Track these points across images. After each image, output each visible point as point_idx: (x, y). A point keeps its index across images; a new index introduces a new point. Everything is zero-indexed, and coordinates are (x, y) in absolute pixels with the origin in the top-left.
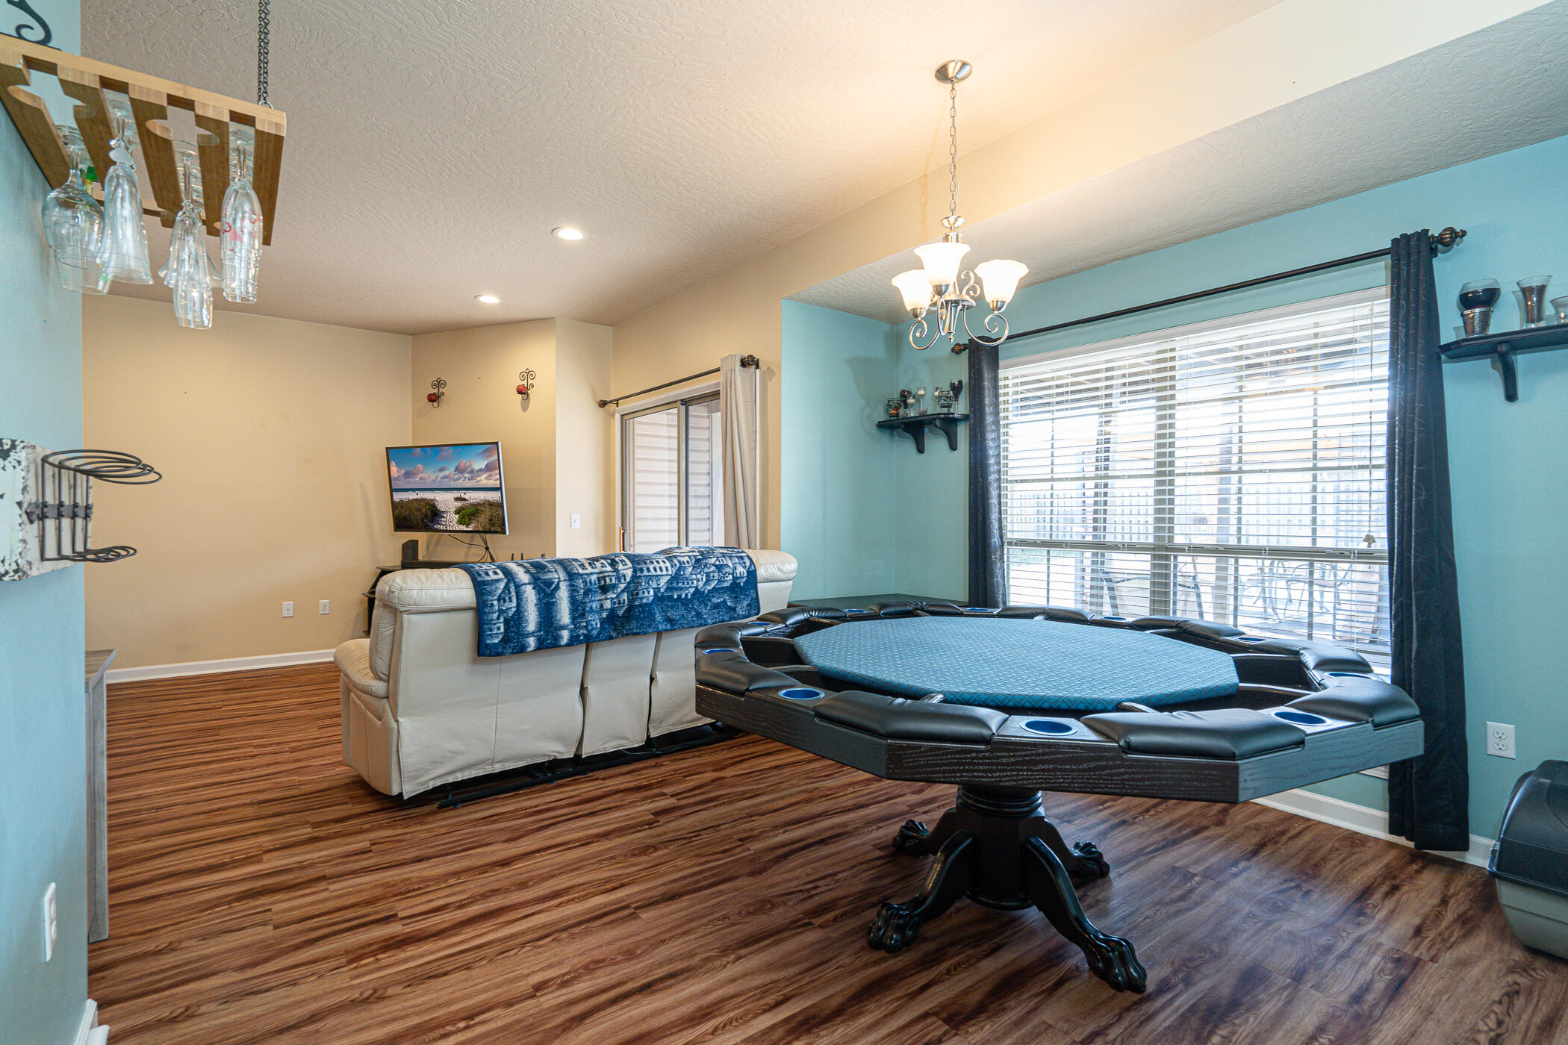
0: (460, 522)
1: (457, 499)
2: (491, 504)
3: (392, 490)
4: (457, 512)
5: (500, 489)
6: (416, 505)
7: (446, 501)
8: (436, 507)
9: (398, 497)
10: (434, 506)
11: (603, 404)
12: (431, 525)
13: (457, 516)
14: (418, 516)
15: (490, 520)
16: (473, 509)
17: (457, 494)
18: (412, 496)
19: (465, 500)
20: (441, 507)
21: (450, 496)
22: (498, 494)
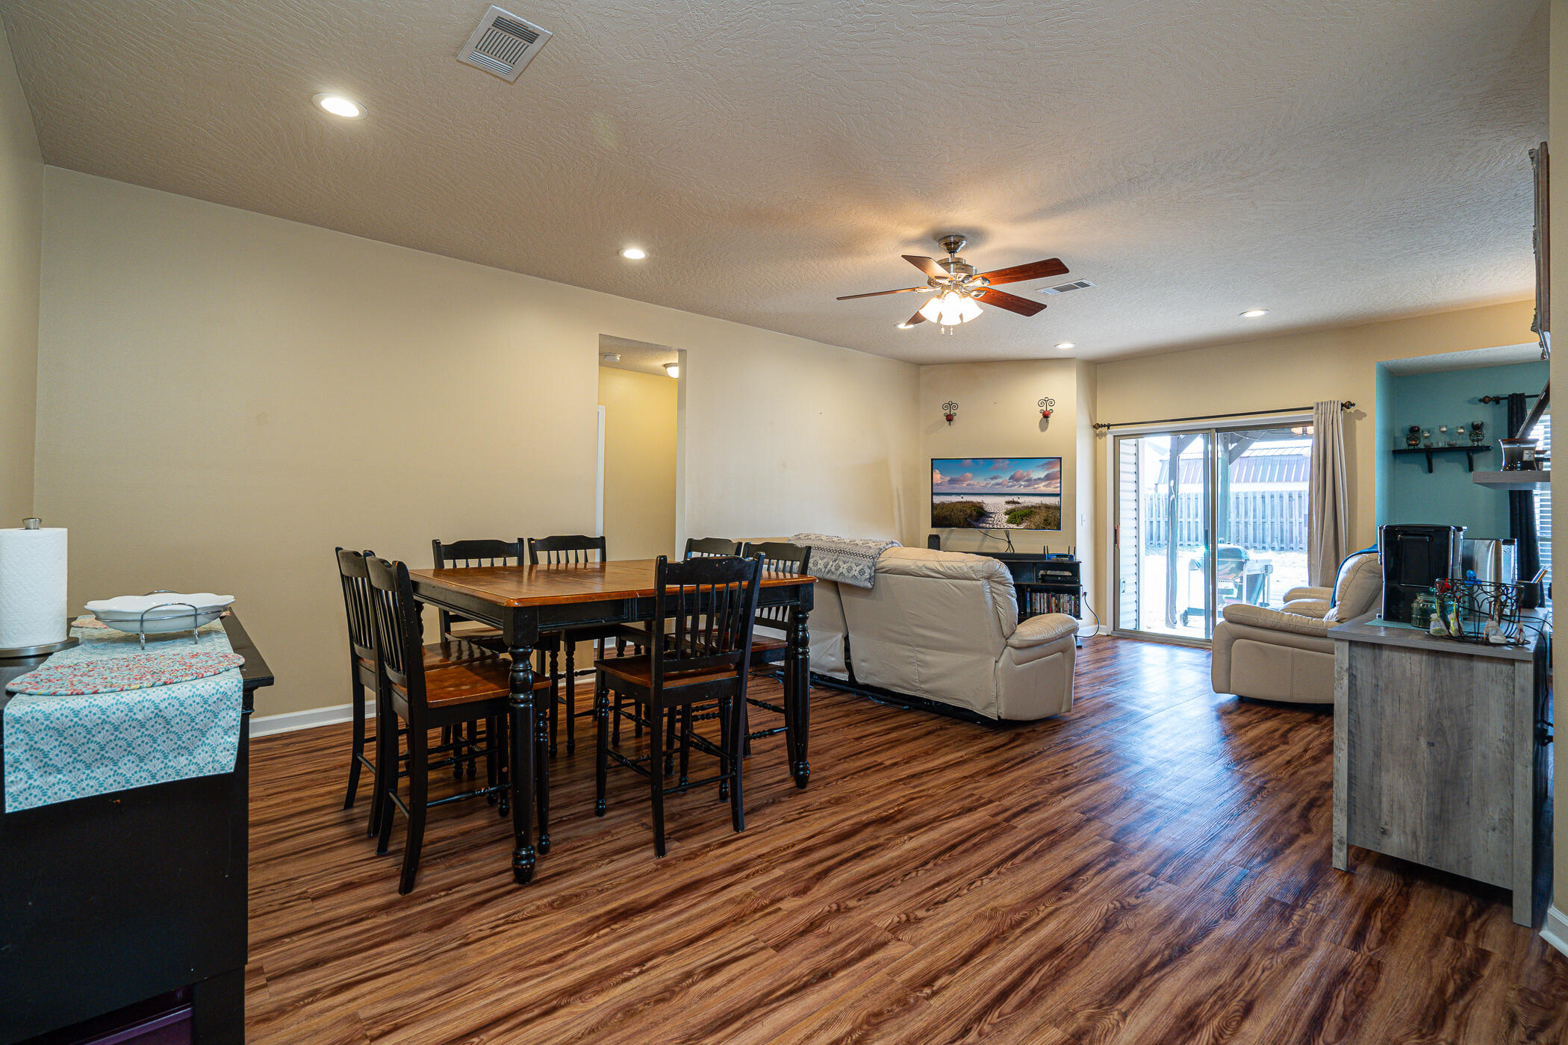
0: (1009, 522)
1: (1008, 503)
2: (1048, 507)
3: (933, 494)
4: (1006, 514)
5: (1059, 495)
6: (959, 507)
7: (998, 506)
8: (983, 509)
9: (937, 500)
10: (981, 508)
11: (1096, 426)
12: (975, 524)
13: (1007, 517)
14: (962, 516)
15: (1046, 520)
16: (1027, 511)
17: (1010, 499)
18: (958, 499)
19: (1018, 503)
20: (987, 509)
21: (1003, 500)
22: (1058, 499)
